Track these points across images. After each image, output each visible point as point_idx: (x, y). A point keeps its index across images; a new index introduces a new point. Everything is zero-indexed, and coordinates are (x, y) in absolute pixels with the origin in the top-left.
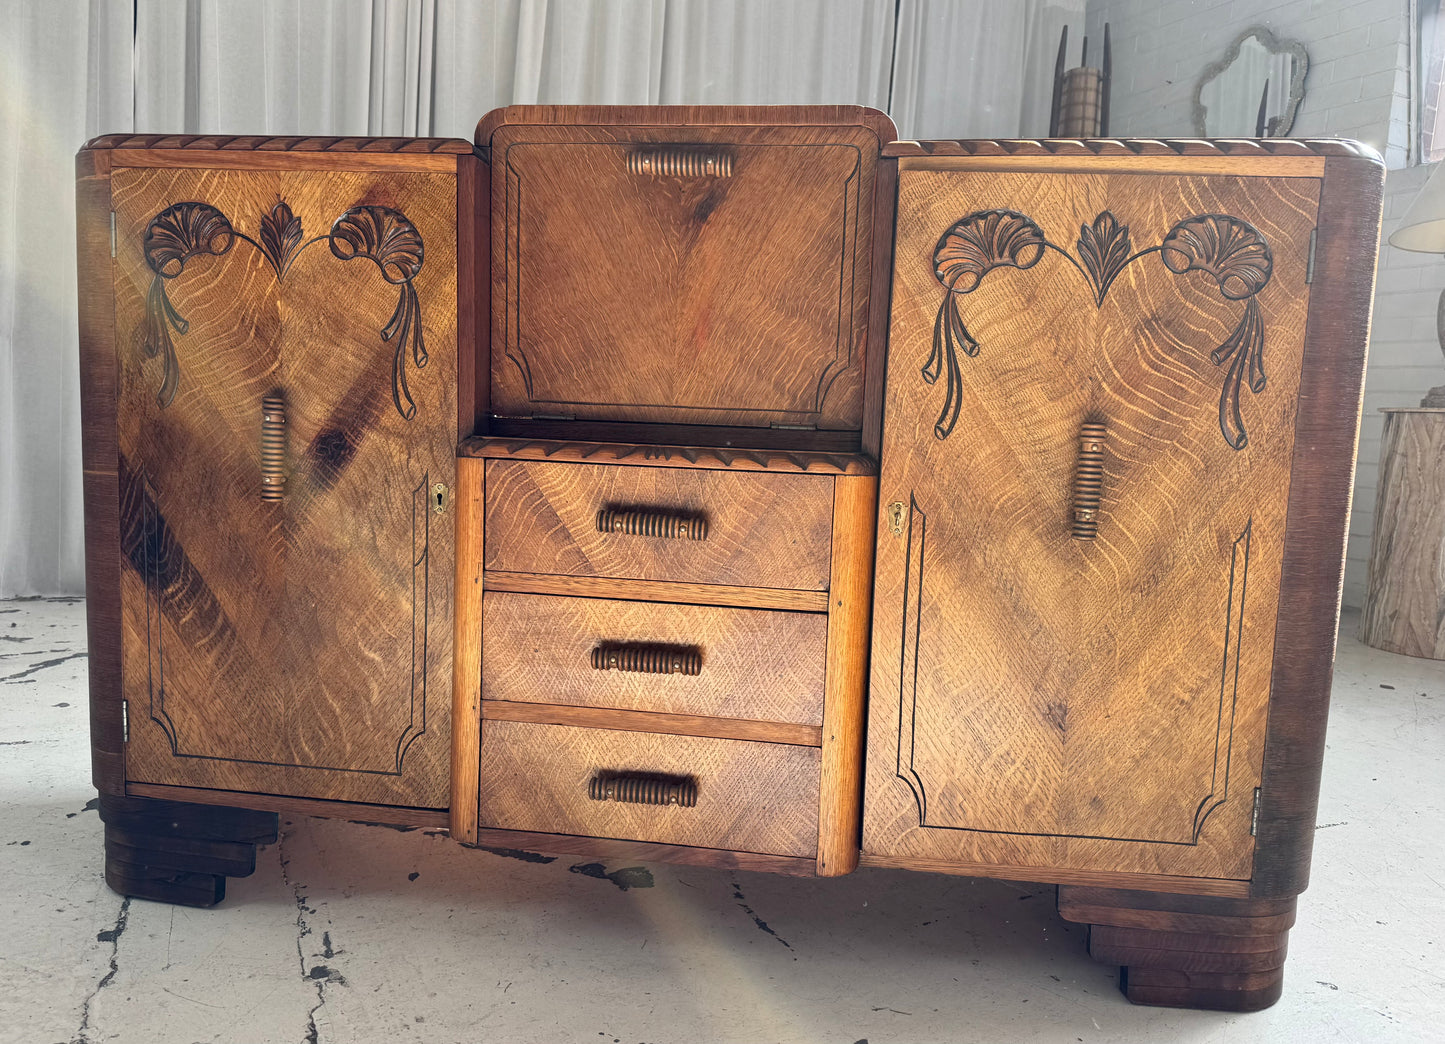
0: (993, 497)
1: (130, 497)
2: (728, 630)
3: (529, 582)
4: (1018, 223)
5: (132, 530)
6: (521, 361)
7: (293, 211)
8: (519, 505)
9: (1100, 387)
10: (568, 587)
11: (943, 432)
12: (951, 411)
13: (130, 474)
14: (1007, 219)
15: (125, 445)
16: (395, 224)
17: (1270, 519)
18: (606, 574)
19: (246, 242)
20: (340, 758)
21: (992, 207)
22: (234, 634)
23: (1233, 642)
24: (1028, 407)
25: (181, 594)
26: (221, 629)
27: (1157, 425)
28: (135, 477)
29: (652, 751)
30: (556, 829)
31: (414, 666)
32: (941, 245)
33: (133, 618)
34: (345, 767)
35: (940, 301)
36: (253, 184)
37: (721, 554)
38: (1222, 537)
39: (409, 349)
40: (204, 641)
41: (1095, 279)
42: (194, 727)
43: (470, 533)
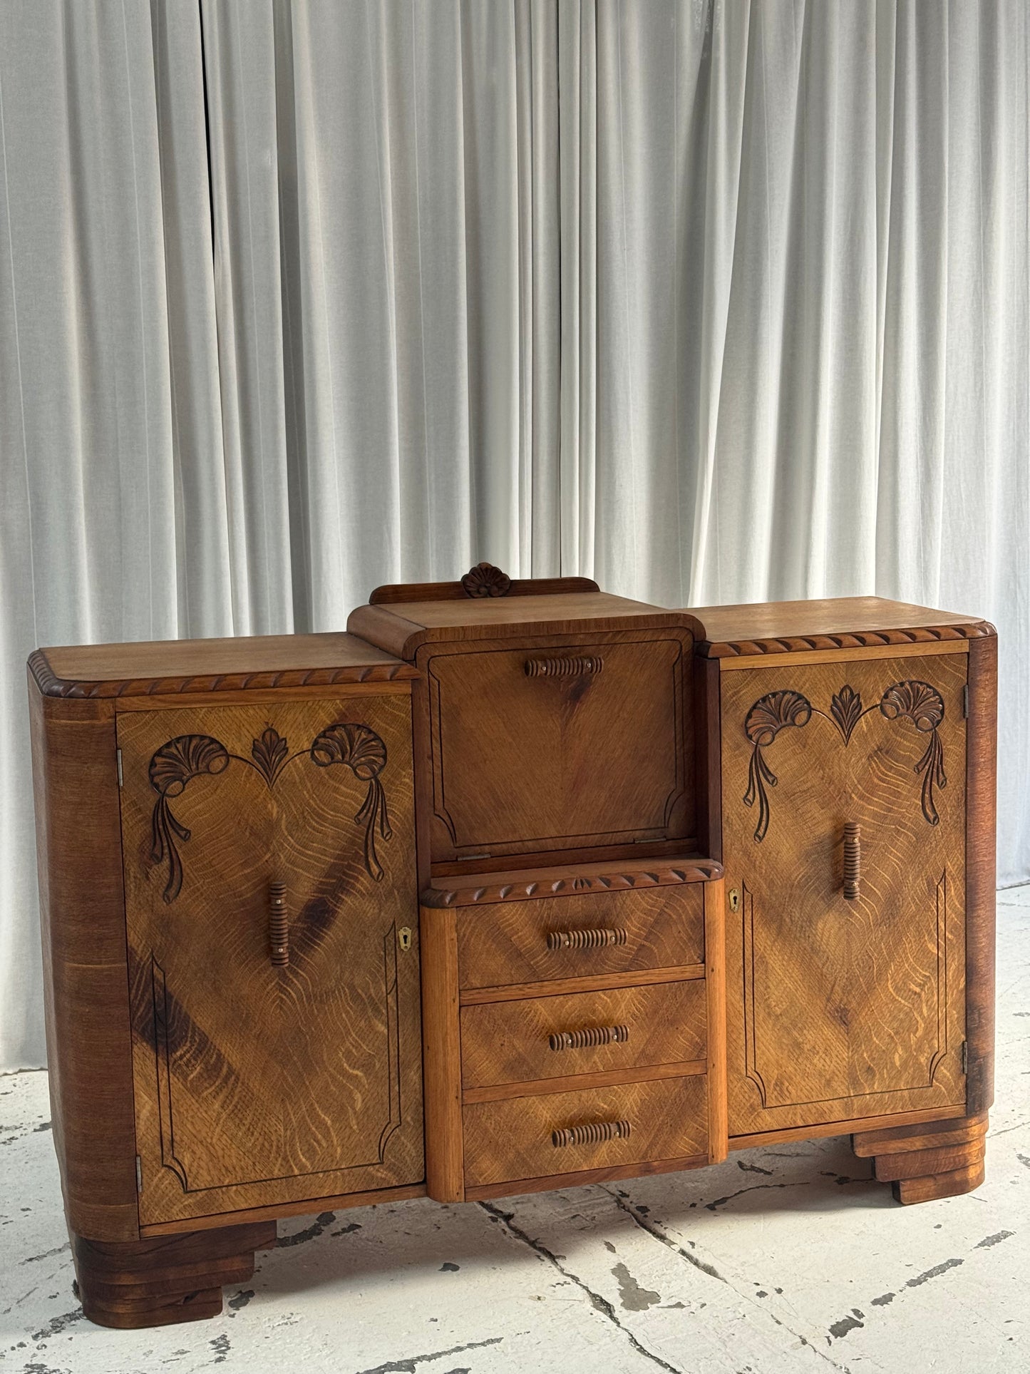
0: (793, 877)
1: (139, 982)
2: (639, 1003)
3: (495, 994)
4: (795, 698)
5: (142, 1009)
6: (446, 818)
7: (279, 734)
8: (483, 937)
9: (851, 797)
10: (523, 992)
11: (759, 837)
12: (764, 823)
13: (139, 963)
14: (788, 696)
15: (133, 939)
16: (363, 736)
17: (956, 867)
18: (548, 978)
19: (239, 762)
20: (332, 1161)
21: (778, 689)
22: (237, 1078)
23: (942, 949)
24: (809, 815)
25: (188, 1056)
26: (226, 1076)
27: (885, 817)
28: (144, 964)
29: (590, 1102)
30: (523, 1176)
31: (389, 1073)
32: (749, 716)
33: (143, 1083)
34: (337, 1167)
35: (751, 752)
36: (244, 716)
37: (630, 949)
38: (930, 883)
39: (377, 829)
40: (210, 1091)
41: (843, 729)
42: (202, 1163)
43: (448, 965)
